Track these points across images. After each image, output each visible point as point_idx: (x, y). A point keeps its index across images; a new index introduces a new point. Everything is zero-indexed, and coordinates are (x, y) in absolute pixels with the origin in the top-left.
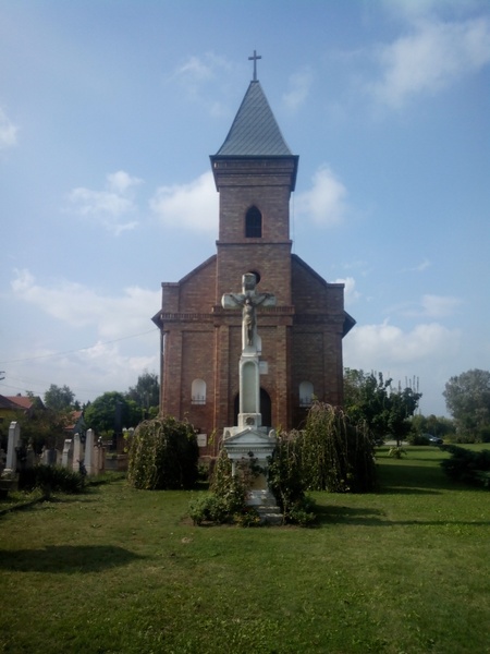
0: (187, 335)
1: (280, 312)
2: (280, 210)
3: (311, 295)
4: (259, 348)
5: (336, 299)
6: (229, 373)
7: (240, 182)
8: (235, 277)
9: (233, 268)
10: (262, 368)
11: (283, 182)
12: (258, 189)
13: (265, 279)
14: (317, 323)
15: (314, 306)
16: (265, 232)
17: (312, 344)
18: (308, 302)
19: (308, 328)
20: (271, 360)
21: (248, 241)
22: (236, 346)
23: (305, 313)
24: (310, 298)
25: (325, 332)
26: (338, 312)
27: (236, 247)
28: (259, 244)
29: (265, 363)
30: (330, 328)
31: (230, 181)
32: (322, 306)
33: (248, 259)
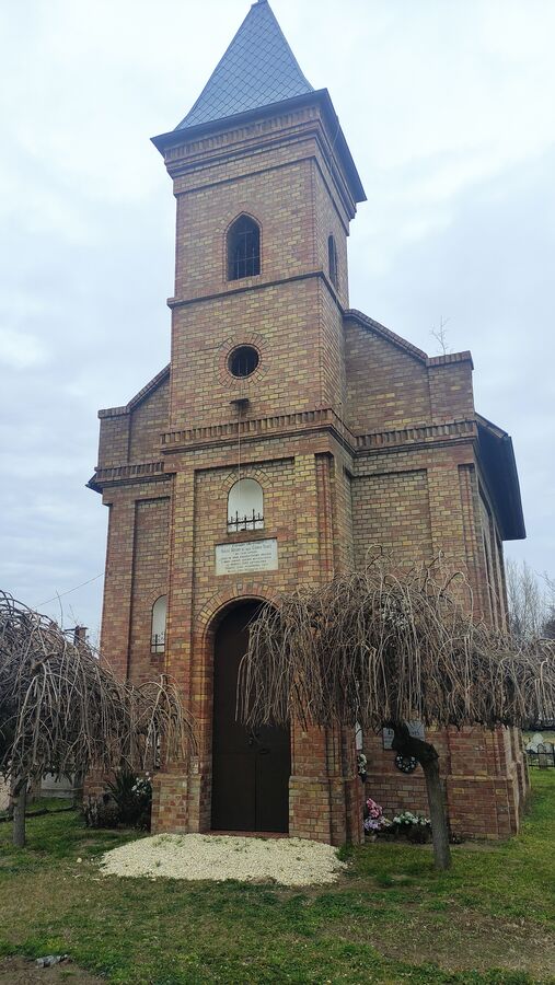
0: (144, 508)
1: (299, 426)
2: (293, 213)
3: (395, 390)
4: (260, 511)
5: (453, 388)
6: (194, 574)
7: (213, 177)
8: (206, 366)
9: (203, 348)
10: (266, 557)
11: (298, 154)
12: (251, 181)
13: (266, 359)
14: (410, 448)
15: (401, 412)
16: (265, 261)
17: (404, 498)
18: (391, 404)
19: (390, 463)
20: (285, 536)
21: (231, 286)
22: (209, 513)
23: (381, 430)
24: (393, 395)
25: (432, 465)
26: (459, 418)
27: (208, 306)
28: (253, 288)
29: (273, 544)
30: (442, 455)
31: (195, 181)
32: (420, 409)
33: (231, 324)
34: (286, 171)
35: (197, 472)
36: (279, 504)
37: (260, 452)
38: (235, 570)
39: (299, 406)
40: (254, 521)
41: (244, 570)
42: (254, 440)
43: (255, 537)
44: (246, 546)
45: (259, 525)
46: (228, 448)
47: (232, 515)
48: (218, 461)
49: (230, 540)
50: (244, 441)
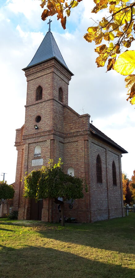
1: (48, 134)
2: (49, 85)
3: (73, 123)
4: (40, 152)
5: (84, 122)
6: (27, 166)
7: (34, 77)
8: (31, 120)
9: (31, 116)
10: (41, 162)
11: (50, 71)
12: (41, 77)
13: (42, 118)
14: (75, 136)
15: (74, 128)
16: (43, 96)
17: (73, 148)
18: (72, 126)
19: (71, 140)
20: (44, 158)
21: (37, 102)
22: (31, 153)
23: (69, 132)
24: (72, 124)
25: (79, 140)
26: (85, 129)
27: (32, 107)
28: (40, 103)
29: (42, 159)
30: (81, 138)
31: (31, 78)
32: (77, 127)
33: (36, 111)
34: (48, 75)
35: (29, 144)
36: (44, 151)
37: (40, 139)
38: (35, 165)
39: (48, 129)
40: (39, 154)
41: (37, 165)
42: (39, 137)
43: (39, 158)
44: (37, 160)
45: (40, 155)
46: (34, 139)
47: (35, 153)
48: (33, 142)
49: (35, 158)
50: (37, 137)
